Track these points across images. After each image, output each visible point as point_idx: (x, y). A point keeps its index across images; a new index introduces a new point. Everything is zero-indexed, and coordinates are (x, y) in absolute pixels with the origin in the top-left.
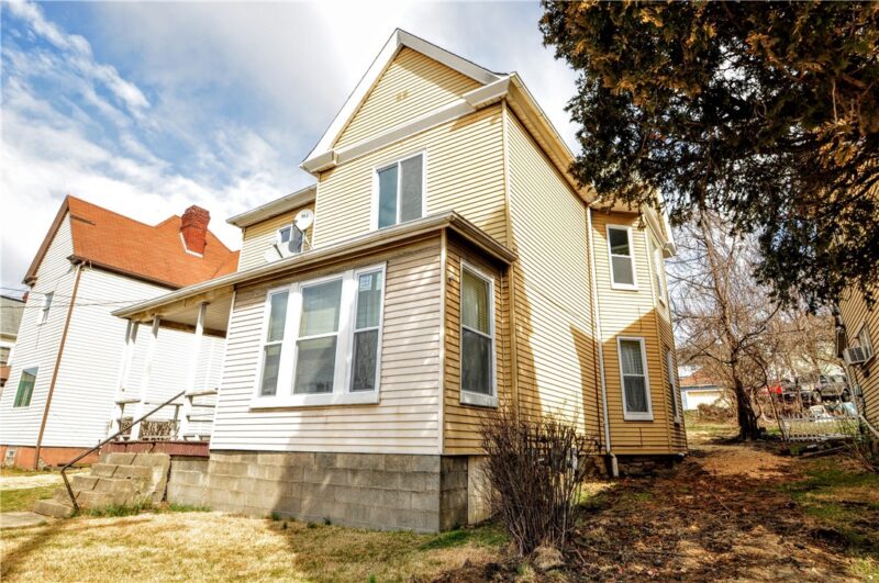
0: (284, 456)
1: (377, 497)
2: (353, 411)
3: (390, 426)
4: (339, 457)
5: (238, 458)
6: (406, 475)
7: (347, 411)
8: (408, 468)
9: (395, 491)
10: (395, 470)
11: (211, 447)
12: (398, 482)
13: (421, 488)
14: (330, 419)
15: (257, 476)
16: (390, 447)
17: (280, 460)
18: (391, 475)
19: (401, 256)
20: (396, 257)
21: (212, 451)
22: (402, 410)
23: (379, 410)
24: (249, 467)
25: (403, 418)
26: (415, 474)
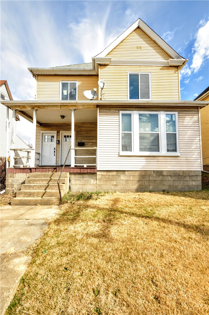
0: (140, 172)
1: (181, 183)
2: (169, 158)
3: (184, 163)
4: (164, 172)
5: (115, 173)
6: (190, 176)
7: (166, 158)
8: (191, 174)
9: (187, 181)
10: (186, 175)
11: (98, 169)
12: (188, 178)
13: (196, 179)
14: (159, 160)
15: (126, 179)
16: (185, 169)
17: (137, 174)
18: (185, 176)
19: (183, 111)
20: (181, 111)
21: (98, 171)
22: (188, 158)
23: (179, 158)
24: (121, 176)
25: (188, 161)
26: (193, 176)
